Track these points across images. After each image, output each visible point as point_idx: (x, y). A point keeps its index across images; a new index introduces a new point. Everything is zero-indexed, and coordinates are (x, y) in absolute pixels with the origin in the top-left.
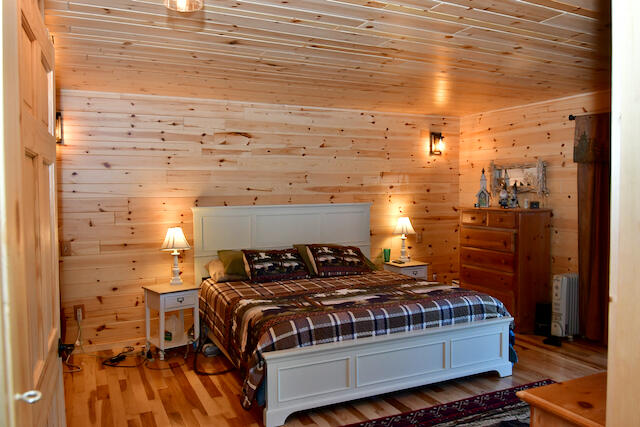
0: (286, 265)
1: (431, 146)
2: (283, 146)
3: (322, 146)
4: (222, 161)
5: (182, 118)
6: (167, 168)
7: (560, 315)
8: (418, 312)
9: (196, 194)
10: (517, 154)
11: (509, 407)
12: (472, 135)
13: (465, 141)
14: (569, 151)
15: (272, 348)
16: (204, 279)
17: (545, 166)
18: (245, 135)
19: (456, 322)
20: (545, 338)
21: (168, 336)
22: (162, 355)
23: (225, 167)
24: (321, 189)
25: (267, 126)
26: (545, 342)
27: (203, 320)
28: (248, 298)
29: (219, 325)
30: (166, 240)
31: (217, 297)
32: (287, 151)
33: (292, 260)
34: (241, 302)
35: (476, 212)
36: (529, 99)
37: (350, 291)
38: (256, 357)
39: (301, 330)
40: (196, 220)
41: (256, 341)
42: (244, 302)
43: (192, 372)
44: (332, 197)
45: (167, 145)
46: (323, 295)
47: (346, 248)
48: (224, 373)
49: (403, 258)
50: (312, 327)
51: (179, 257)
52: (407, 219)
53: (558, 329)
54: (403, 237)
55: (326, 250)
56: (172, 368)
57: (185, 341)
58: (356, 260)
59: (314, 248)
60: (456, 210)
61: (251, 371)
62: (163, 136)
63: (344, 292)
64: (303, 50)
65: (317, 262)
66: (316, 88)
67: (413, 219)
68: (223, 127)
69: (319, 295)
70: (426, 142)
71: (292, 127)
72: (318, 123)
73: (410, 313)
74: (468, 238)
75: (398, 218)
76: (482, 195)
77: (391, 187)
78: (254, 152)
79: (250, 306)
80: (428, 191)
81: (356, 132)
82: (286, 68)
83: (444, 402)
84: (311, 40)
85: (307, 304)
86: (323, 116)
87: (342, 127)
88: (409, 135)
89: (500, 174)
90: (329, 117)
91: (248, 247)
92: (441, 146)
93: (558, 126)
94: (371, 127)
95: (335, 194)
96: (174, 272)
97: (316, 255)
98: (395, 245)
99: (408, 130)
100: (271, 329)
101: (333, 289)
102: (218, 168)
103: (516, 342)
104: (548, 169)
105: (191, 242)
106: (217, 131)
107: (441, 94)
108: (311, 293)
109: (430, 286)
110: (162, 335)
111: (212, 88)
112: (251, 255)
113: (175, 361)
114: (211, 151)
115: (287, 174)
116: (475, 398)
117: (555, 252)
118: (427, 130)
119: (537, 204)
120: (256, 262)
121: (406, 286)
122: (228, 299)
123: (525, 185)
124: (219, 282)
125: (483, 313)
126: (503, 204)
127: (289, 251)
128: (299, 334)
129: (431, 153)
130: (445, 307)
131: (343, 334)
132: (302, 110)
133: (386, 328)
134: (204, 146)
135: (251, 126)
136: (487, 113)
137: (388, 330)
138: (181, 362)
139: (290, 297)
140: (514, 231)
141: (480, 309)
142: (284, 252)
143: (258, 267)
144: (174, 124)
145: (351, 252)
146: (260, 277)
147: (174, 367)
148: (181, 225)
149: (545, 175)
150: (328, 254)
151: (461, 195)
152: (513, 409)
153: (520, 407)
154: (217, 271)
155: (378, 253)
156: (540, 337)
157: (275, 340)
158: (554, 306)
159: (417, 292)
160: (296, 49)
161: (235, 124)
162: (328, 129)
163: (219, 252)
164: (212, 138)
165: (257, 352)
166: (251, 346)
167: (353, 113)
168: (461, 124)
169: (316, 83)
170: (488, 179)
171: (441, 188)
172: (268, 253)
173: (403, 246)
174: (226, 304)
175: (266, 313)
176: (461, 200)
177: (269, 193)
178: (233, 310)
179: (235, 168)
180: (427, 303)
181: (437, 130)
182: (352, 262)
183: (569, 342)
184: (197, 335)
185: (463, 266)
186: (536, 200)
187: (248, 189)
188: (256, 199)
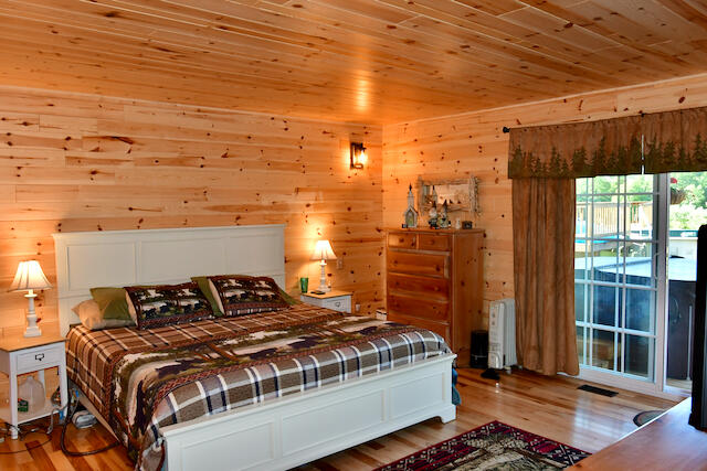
0: (184, 303)
1: (352, 159)
2: (176, 155)
3: (225, 156)
4: (94, 173)
5: (37, 116)
6: (16, 181)
7: (496, 345)
8: (353, 356)
9: (60, 216)
10: (446, 169)
11: (459, 460)
12: (396, 146)
13: (388, 153)
14: (503, 166)
15: (173, 420)
16: (72, 326)
17: (478, 181)
18: (126, 140)
19: (396, 365)
20: (482, 371)
21: (23, 406)
22: (15, 433)
23: (99, 181)
24: (224, 208)
25: (154, 130)
26: (483, 376)
27: (72, 381)
28: (134, 352)
29: (95, 388)
30: (17, 277)
31: (91, 351)
32: (180, 162)
33: (190, 297)
34: (126, 357)
35: (406, 234)
36: (462, 108)
37: (268, 334)
38: (152, 434)
39: (211, 393)
40: (59, 250)
41: (151, 411)
42: (131, 358)
43: (60, 452)
44: (238, 218)
45: (15, 151)
46: (234, 341)
47: (258, 280)
48: (104, 450)
49: (324, 288)
50: (225, 388)
51: (36, 299)
52: (327, 242)
53: (495, 362)
54: (323, 263)
55: (233, 283)
56: (29, 450)
57: (47, 410)
58: (270, 294)
59: (219, 281)
60: (379, 231)
61: (145, 453)
62: (10, 139)
63: (260, 335)
64: (207, 31)
65: (223, 299)
66: (220, 84)
67: (333, 242)
68: (95, 129)
69: (230, 342)
70: (346, 154)
71: (186, 132)
72: (220, 128)
73: (345, 359)
74: (396, 262)
75: (316, 241)
76: (410, 214)
77: (308, 206)
78: (137, 162)
79: (139, 363)
80: (349, 209)
81: (265, 140)
82: (183, 55)
83: (387, 462)
84: (220, 19)
85: (215, 355)
86: (225, 120)
87: (248, 134)
88: (327, 145)
89: (428, 191)
90: (232, 121)
91: (131, 283)
92: (362, 158)
93: (491, 139)
94: (283, 135)
95: (241, 214)
96: (28, 320)
97: (221, 290)
98: (313, 272)
99: (327, 139)
100: (171, 395)
101: (246, 332)
102: (90, 182)
103: (459, 380)
104: (481, 186)
105: (52, 279)
106: (86, 134)
107: (362, 98)
108: (219, 340)
109: (360, 322)
110: (14, 405)
111: (79, 77)
112: (136, 293)
113: (32, 440)
114: (79, 160)
115: (182, 189)
116: (420, 453)
117: (488, 277)
118: (347, 140)
119: (470, 224)
120: (143, 303)
121: (333, 323)
122: (108, 355)
123: (455, 202)
124: (93, 331)
125: (424, 351)
126: (433, 225)
127: (186, 286)
128: (208, 398)
129: (352, 166)
130: (383, 349)
131: (264, 393)
132: (199, 111)
133: (317, 380)
134: (68, 153)
135: (134, 128)
136: (413, 123)
137: (320, 382)
138: (42, 439)
139: (193, 346)
140: (448, 254)
141: (421, 348)
142: (180, 287)
143: (146, 308)
144: (25, 124)
145: (263, 284)
146: (149, 321)
147: (33, 448)
148: (37, 257)
149: (476, 192)
150: (236, 288)
151: (384, 213)
152: (464, 462)
153: (472, 459)
154: (91, 317)
155: (294, 283)
156: (477, 370)
157: (176, 408)
158: (490, 335)
159: (346, 330)
160: (198, 30)
161: (110, 126)
162: (233, 135)
163: (92, 290)
164: (80, 143)
165: (153, 427)
166: (143, 419)
167: (261, 117)
168: (384, 134)
169: (219, 77)
170: (415, 195)
171: (363, 206)
172: (159, 289)
173: (323, 274)
174: (104, 360)
175: (163, 372)
176: (384, 220)
177: (159, 214)
178: (115, 368)
179: (111, 182)
180: (363, 346)
181: (357, 140)
182: (267, 296)
183: (506, 374)
184: (65, 401)
185: (391, 294)
186: (468, 220)
187: (131, 209)
188: (141, 221)
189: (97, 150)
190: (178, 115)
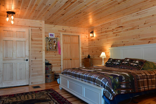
5: (109, 27)
9: (111, 44)
25: (127, 23)
32: (133, 28)
33: (119, 62)
55: (128, 60)
62: (106, 32)
68: (117, 26)
72: (143, 16)
78: (124, 31)
95: (150, 41)
102: (116, 37)
114: (114, 33)
132: (137, 13)
135: (123, 24)
164: (114, 30)
177: (128, 43)
179: (119, 37)
187: (122, 42)
188: (124, 45)
189: (117, 30)
190: (132, 17)
